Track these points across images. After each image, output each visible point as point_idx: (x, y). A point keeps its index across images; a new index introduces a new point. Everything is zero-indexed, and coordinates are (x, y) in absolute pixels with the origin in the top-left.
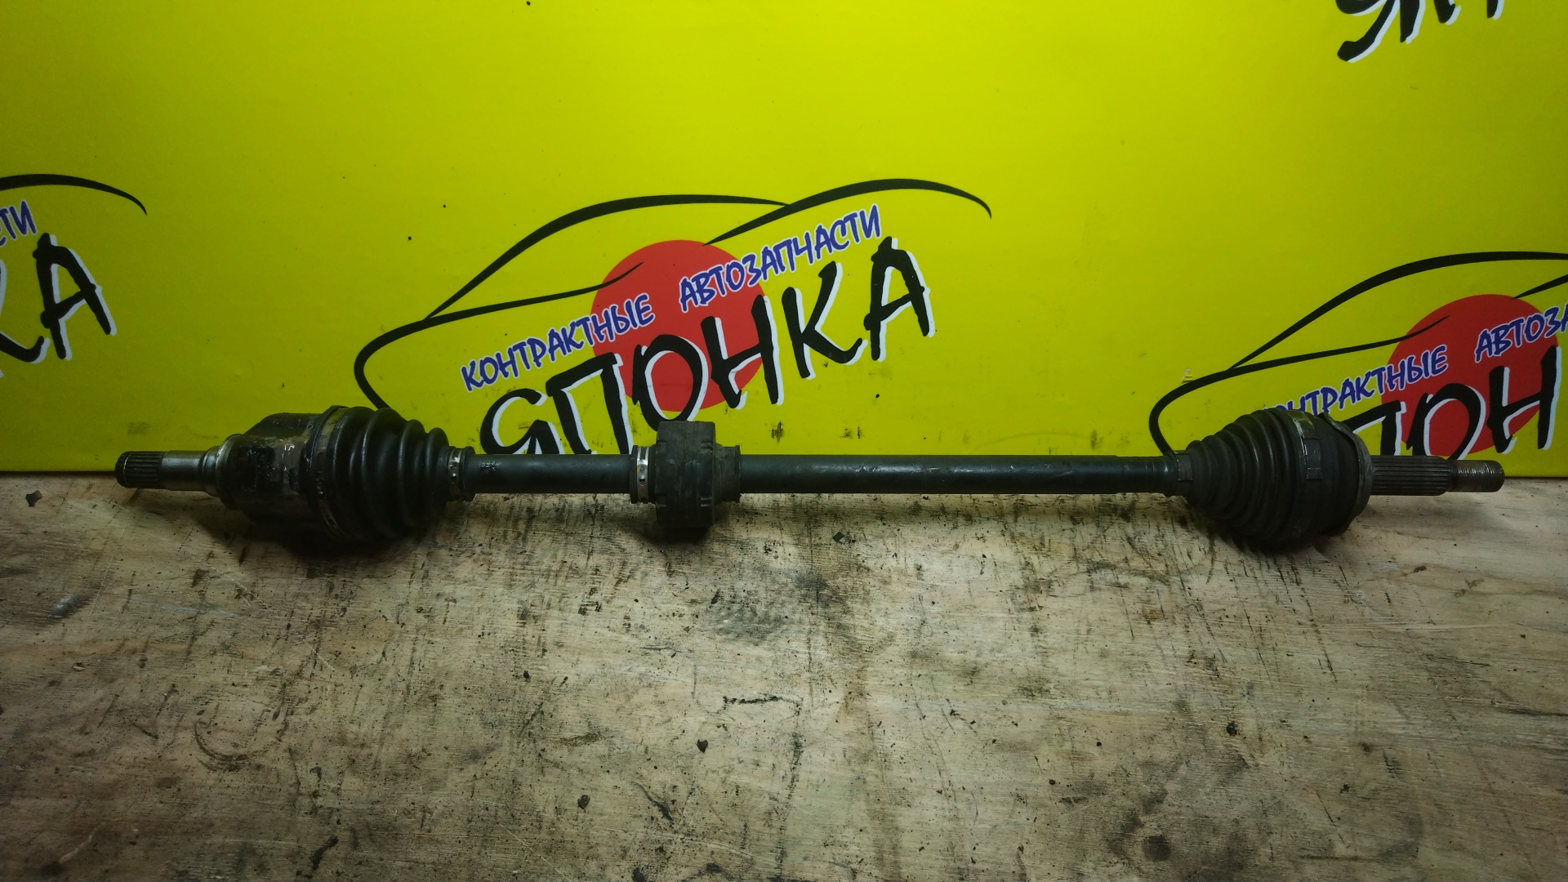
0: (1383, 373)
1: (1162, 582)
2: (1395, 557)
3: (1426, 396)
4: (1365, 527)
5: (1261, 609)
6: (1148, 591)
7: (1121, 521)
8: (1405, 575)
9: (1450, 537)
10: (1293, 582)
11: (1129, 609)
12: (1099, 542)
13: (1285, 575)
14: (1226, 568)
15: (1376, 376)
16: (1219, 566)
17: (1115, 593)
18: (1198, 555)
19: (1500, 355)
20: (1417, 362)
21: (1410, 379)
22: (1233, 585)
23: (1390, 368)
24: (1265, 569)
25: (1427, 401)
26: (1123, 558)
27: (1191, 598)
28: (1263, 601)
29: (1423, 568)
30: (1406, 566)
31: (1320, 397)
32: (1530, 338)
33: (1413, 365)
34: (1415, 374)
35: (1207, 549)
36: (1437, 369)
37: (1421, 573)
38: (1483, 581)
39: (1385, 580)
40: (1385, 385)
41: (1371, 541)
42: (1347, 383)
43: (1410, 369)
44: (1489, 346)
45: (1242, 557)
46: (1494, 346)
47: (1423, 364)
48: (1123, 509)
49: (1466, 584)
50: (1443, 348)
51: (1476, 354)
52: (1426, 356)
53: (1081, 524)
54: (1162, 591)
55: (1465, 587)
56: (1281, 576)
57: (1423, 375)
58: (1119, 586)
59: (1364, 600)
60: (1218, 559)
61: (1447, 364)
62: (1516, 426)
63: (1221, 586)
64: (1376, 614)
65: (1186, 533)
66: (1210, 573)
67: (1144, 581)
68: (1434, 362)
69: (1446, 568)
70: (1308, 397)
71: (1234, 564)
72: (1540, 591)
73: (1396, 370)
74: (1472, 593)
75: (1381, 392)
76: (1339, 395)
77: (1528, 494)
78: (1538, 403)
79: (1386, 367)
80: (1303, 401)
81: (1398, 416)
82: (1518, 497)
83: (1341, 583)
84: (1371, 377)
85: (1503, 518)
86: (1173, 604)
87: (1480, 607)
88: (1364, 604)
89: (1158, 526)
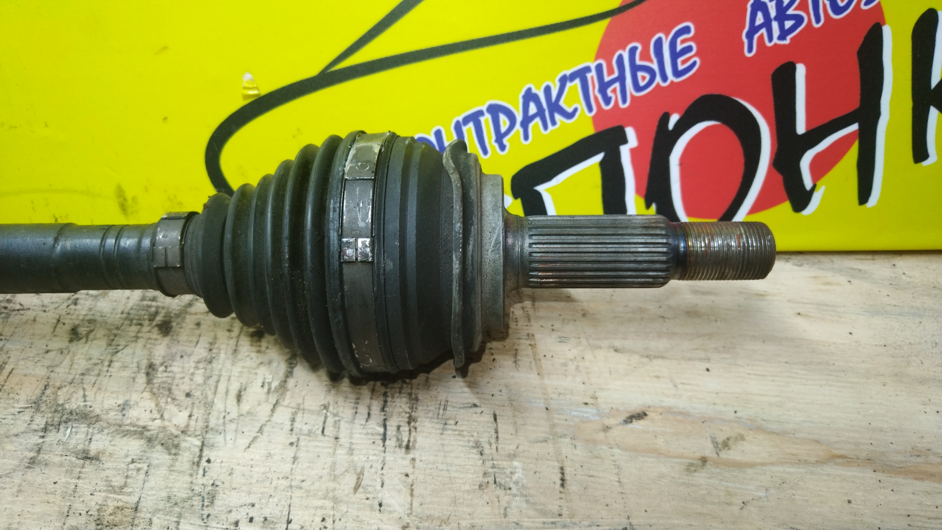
0: (589, 76)
1: (167, 449)
2: (598, 394)
3: (666, 118)
4: (563, 340)
5: (320, 503)
6: (132, 466)
7: (155, 334)
8: (607, 429)
9: (702, 354)
10: (400, 446)
11: (79, 506)
12: (96, 372)
13: (391, 431)
14: (293, 420)
15: (577, 82)
16: (283, 415)
17: (69, 472)
18: (255, 394)
19: (787, 41)
20: (645, 56)
21: (638, 88)
22: (290, 452)
23: (599, 68)
24: (361, 419)
25: (671, 126)
26: (120, 402)
27: (204, 481)
28: (332, 485)
29: (641, 416)
30: (613, 412)
31: (486, 120)
32: (837, 10)
33: (638, 62)
34: (644, 78)
35: (275, 384)
36: (681, 67)
37: (637, 425)
38: (742, 438)
39: (567, 440)
40: (596, 98)
41: (565, 365)
42: (529, 96)
43: (635, 69)
44: (767, 24)
45: (330, 399)
46: (775, 25)
47: (655, 60)
48: (168, 315)
49: (711, 446)
50: (686, 30)
51: (745, 40)
52: (659, 44)
53: (84, 340)
54: (158, 466)
55: (708, 451)
56: (385, 435)
57: (658, 79)
58: (86, 457)
59: (516, 483)
60: (286, 403)
61: (697, 59)
62: (821, 167)
63: (269, 455)
64: (532, 513)
65: (253, 355)
66: (260, 431)
67: (135, 446)
68: (675, 56)
69: (685, 414)
70: (466, 120)
71: (311, 412)
72: (842, 457)
73: (611, 72)
74: (719, 463)
75: (590, 109)
76: (519, 117)
77: (842, 279)
78: (855, 127)
79: (593, 66)
80: (458, 127)
81: (625, 152)
82: (827, 284)
83: (486, 446)
84: (569, 85)
85: (800, 321)
86: (164, 494)
87: (729, 494)
88: (514, 491)
89: (211, 344)
